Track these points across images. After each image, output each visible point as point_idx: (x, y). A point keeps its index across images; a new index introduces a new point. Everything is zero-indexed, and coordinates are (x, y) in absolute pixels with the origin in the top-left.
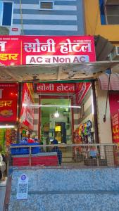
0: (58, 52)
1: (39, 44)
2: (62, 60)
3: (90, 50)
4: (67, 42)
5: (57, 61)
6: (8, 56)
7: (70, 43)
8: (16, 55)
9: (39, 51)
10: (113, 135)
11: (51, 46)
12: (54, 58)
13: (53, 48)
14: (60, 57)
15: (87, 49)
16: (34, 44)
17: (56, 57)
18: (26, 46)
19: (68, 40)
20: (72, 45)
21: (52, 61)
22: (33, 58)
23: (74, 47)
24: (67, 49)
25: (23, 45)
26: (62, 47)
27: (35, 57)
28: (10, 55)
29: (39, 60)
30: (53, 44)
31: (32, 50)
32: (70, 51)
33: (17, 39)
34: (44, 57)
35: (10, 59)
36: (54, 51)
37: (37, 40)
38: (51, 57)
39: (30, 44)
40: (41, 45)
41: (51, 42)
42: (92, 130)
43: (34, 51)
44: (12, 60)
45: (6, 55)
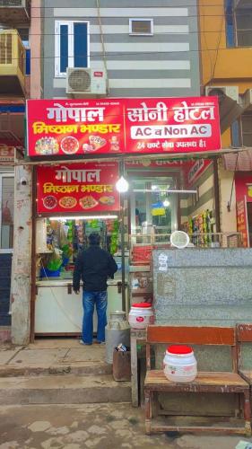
0: (171, 121)
1: (146, 109)
2: (176, 132)
3: (212, 117)
4: (183, 106)
5: (171, 133)
6: (108, 128)
7: (186, 107)
8: (118, 126)
9: (146, 119)
10: (238, 226)
11: (162, 112)
12: (166, 129)
13: (165, 114)
14: (174, 127)
15: (209, 116)
16: (140, 110)
17: (168, 127)
18: (129, 113)
19: (184, 103)
20: (190, 110)
21: (163, 132)
22: (139, 129)
23: (192, 113)
24: (182, 115)
25: (127, 112)
26: (177, 114)
27: (143, 128)
28: (110, 126)
29: (148, 132)
30: (165, 108)
31: (138, 118)
32: (187, 118)
33: (118, 103)
34: (154, 128)
35: (110, 131)
36: (165, 119)
37: (144, 104)
38: (162, 127)
39: (135, 110)
40: (149, 111)
41: (161, 106)
42: (213, 220)
43: (141, 120)
44: (113, 133)
45: (105, 126)
